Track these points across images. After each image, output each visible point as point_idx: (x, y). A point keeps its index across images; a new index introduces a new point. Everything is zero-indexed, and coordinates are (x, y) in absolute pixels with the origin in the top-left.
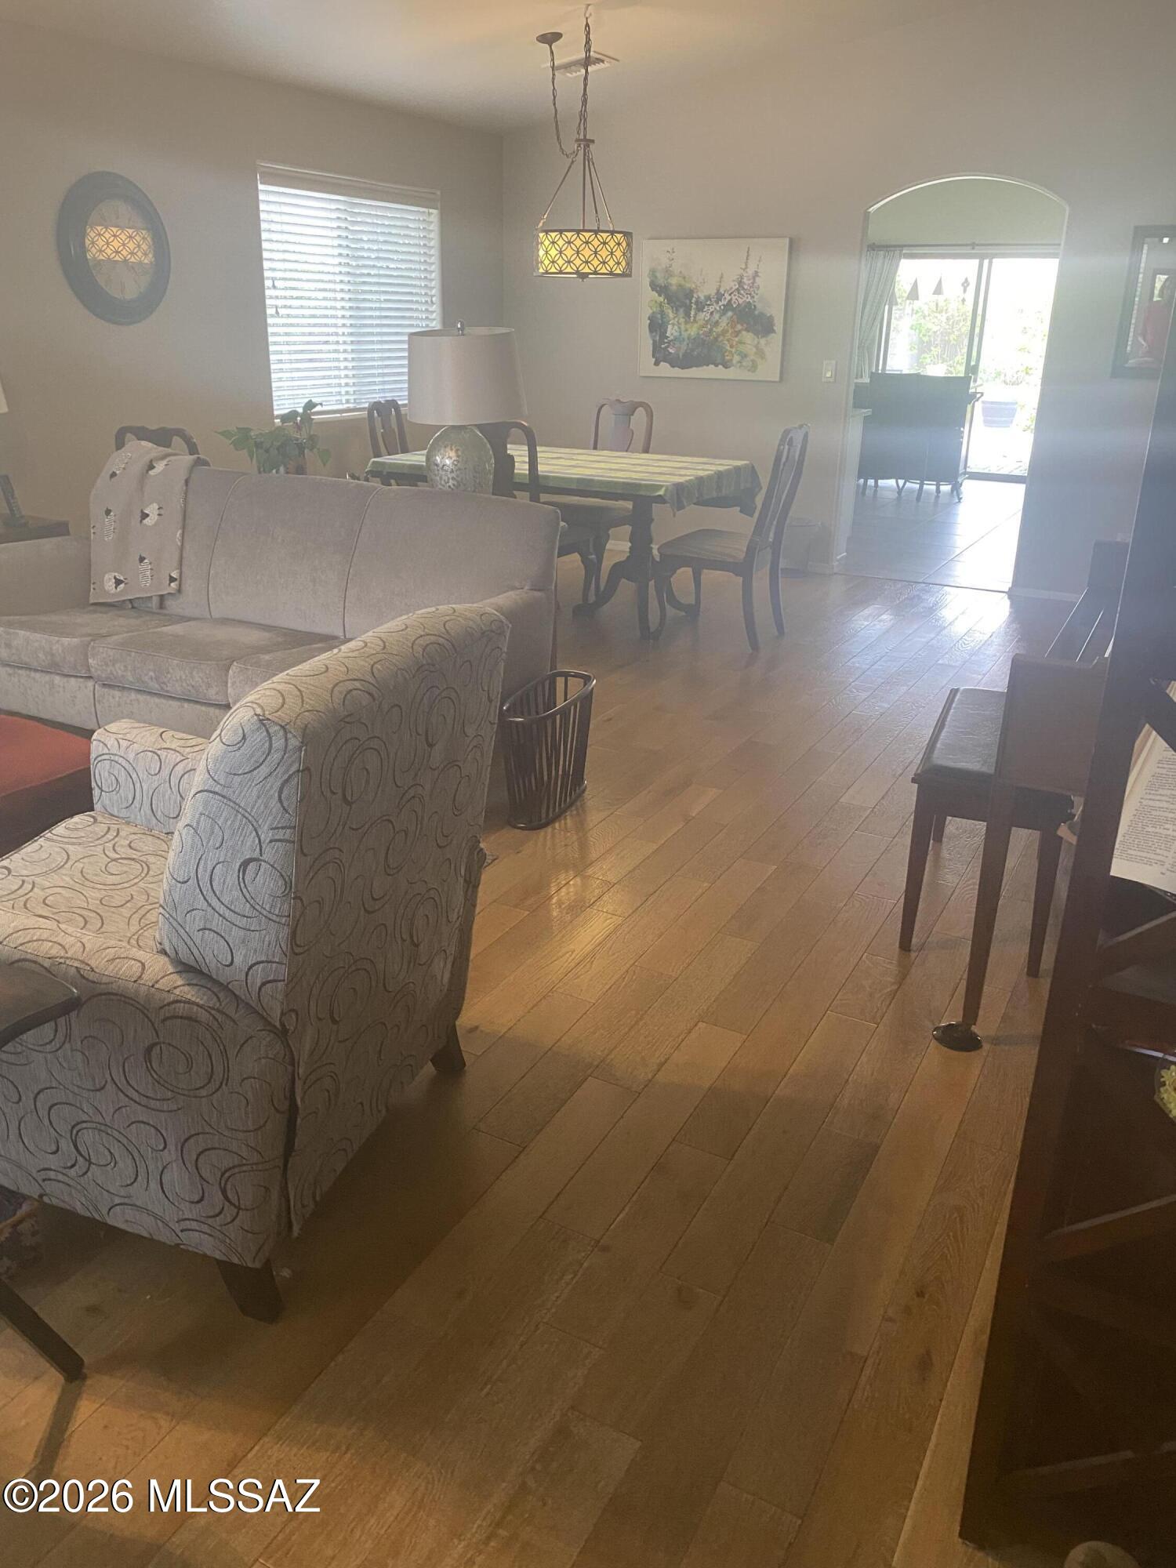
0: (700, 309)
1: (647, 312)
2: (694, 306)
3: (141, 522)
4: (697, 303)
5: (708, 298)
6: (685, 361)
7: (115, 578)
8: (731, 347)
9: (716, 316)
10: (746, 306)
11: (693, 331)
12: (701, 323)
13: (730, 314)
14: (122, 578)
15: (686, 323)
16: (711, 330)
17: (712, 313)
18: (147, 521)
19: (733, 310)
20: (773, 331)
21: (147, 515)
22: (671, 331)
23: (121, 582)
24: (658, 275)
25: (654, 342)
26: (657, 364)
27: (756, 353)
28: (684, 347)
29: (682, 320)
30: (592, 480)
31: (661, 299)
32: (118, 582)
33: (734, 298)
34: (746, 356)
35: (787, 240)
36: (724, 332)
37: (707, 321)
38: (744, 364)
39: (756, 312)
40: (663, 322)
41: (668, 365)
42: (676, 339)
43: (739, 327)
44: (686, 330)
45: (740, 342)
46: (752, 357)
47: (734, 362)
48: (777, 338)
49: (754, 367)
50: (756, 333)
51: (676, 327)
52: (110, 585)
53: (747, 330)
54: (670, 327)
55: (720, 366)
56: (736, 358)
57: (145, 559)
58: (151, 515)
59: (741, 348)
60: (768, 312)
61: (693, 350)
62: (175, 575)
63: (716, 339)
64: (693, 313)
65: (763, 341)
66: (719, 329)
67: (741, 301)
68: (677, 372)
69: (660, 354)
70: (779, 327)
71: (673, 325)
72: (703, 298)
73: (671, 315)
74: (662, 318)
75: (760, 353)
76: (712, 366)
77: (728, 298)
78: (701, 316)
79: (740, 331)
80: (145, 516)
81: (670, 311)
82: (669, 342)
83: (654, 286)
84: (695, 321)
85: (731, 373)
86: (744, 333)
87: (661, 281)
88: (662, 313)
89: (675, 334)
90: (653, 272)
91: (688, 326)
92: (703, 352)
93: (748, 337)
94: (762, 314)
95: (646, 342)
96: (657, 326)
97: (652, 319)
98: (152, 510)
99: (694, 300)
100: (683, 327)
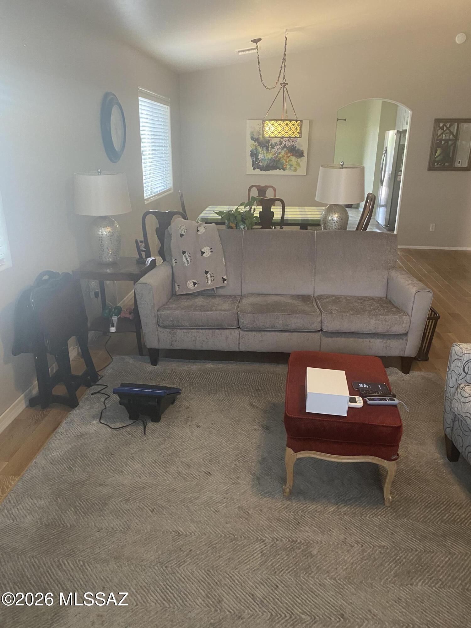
0: (273, 147)
1: (249, 149)
2: (270, 146)
3: (202, 256)
4: (271, 145)
5: (276, 143)
6: (267, 168)
7: (193, 282)
8: (286, 162)
9: (280, 150)
10: (292, 146)
11: (270, 156)
12: (273, 153)
13: (285, 149)
14: (196, 282)
15: (267, 153)
16: (277, 156)
17: (278, 149)
18: (204, 255)
19: (287, 148)
20: (303, 156)
21: (204, 253)
22: (260, 156)
23: (196, 283)
24: (254, 134)
25: (253, 161)
26: (254, 169)
27: (296, 165)
28: (266, 163)
29: (265, 152)
30: (308, 220)
31: (256, 144)
32: (195, 284)
33: (287, 143)
34: (292, 166)
35: (309, 121)
36: (283, 157)
37: (276, 152)
38: (292, 169)
39: (296, 149)
40: (257, 153)
41: (259, 170)
42: (262, 159)
43: (289, 154)
44: (267, 156)
45: (290, 160)
46: (295, 166)
47: (287, 168)
48: (305, 159)
49: (295, 170)
50: (297, 157)
51: (262, 155)
52: (190, 285)
53: (293, 155)
54: (260, 155)
55: (282, 170)
56: (288, 167)
57: (208, 272)
58: (206, 252)
59: (290, 162)
60: (301, 149)
61: (270, 164)
62: (225, 277)
63: (280, 159)
64: (269, 149)
65: (299, 160)
66: (281, 155)
67: (290, 144)
68: (263, 173)
69: (256, 165)
70: (306, 154)
71: (261, 154)
72: (274, 143)
73: (260, 150)
74: (256, 151)
75: (298, 164)
76: (278, 170)
77: (285, 143)
78: (273, 150)
79: (289, 156)
80: (203, 253)
81: (260, 148)
82: (259, 161)
83: (252, 139)
84: (270, 152)
85: (286, 172)
86: (292, 157)
87: (256, 137)
88: (256, 149)
89: (262, 157)
90: (252, 133)
91: (268, 154)
92: (274, 165)
93: (293, 158)
94: (298, 150)
95: (249, 160)
96: (254, 155)
97: (252, 152)
98: (207, 250)
99: (270, 144)
100: (265, 155)
